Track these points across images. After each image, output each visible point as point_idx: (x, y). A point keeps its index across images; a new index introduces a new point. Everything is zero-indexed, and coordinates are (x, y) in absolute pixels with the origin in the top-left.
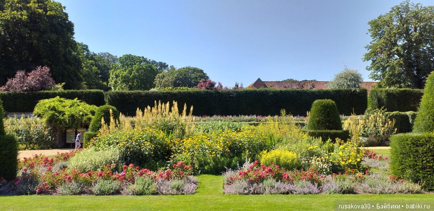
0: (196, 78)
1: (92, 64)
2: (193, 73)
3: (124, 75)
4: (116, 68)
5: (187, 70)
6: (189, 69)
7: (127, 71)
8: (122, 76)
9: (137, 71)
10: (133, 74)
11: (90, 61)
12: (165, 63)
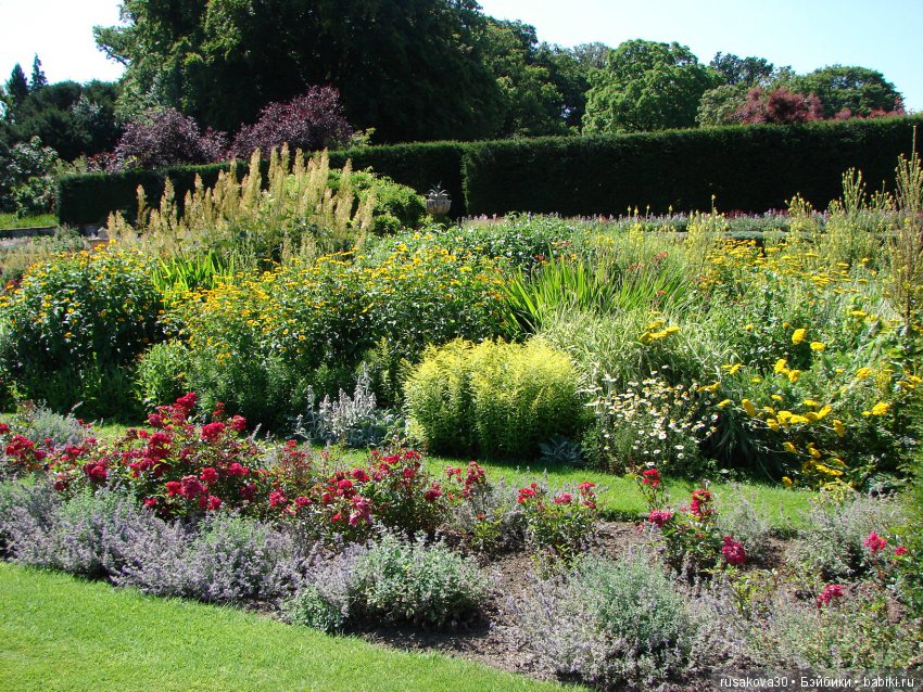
0: (856, 100)
1: (541, 77)
2: (849, 83)
3: (619, 101)
4: (601, 83)
5: (828, 77)
6: (834, 72)
7: (628, 90)
8: (614, 103)
9: (656, 86)
10: (643, 97)
11: (537, 70)
12: (763, 61)
